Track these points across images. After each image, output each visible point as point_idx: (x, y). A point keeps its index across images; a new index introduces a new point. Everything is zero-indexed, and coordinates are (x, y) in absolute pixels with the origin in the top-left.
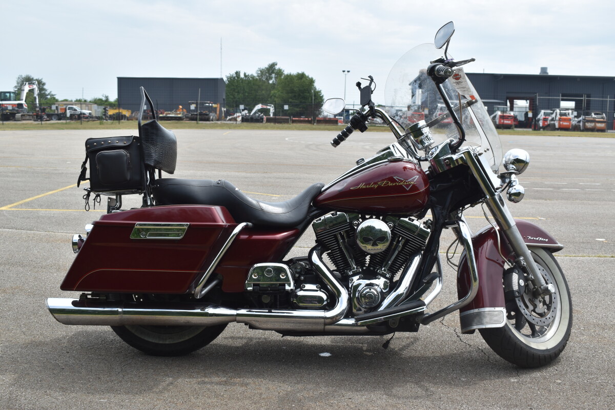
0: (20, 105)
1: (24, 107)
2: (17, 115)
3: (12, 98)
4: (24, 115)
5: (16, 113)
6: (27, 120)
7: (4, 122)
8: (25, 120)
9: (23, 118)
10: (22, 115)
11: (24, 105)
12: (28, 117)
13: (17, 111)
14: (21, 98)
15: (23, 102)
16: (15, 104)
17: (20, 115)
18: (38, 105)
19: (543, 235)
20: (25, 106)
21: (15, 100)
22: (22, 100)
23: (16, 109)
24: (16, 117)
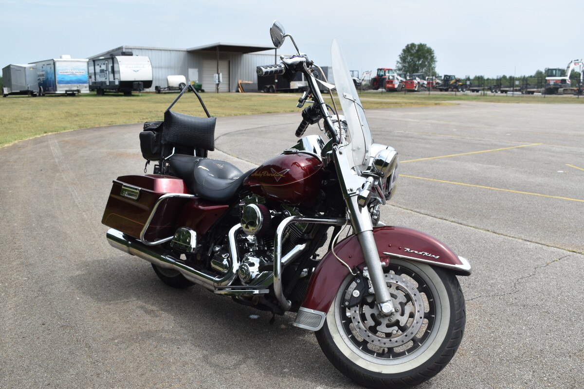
0: (564, 81)
1: (567, 82)
2: (560, 89)
3: (557, 75)
4: (566, 90)
5: (559, 88)
6: (569, 94)
7: (546, 96)
8: (567, 94)
9: (565, 92)
10: (564, 90)
11: (567, 81)
12: (570, 92)
13: (560, 85)
14: (566, 74)
15: (567, 78)
16: (559, 80)
17: (562, 89)
18: (582, 81)
19: (434, 249)
20: (569, 82)
21: (561, 76)
22: (567, 76)
23: (560, 84)
24: (559, 91)
